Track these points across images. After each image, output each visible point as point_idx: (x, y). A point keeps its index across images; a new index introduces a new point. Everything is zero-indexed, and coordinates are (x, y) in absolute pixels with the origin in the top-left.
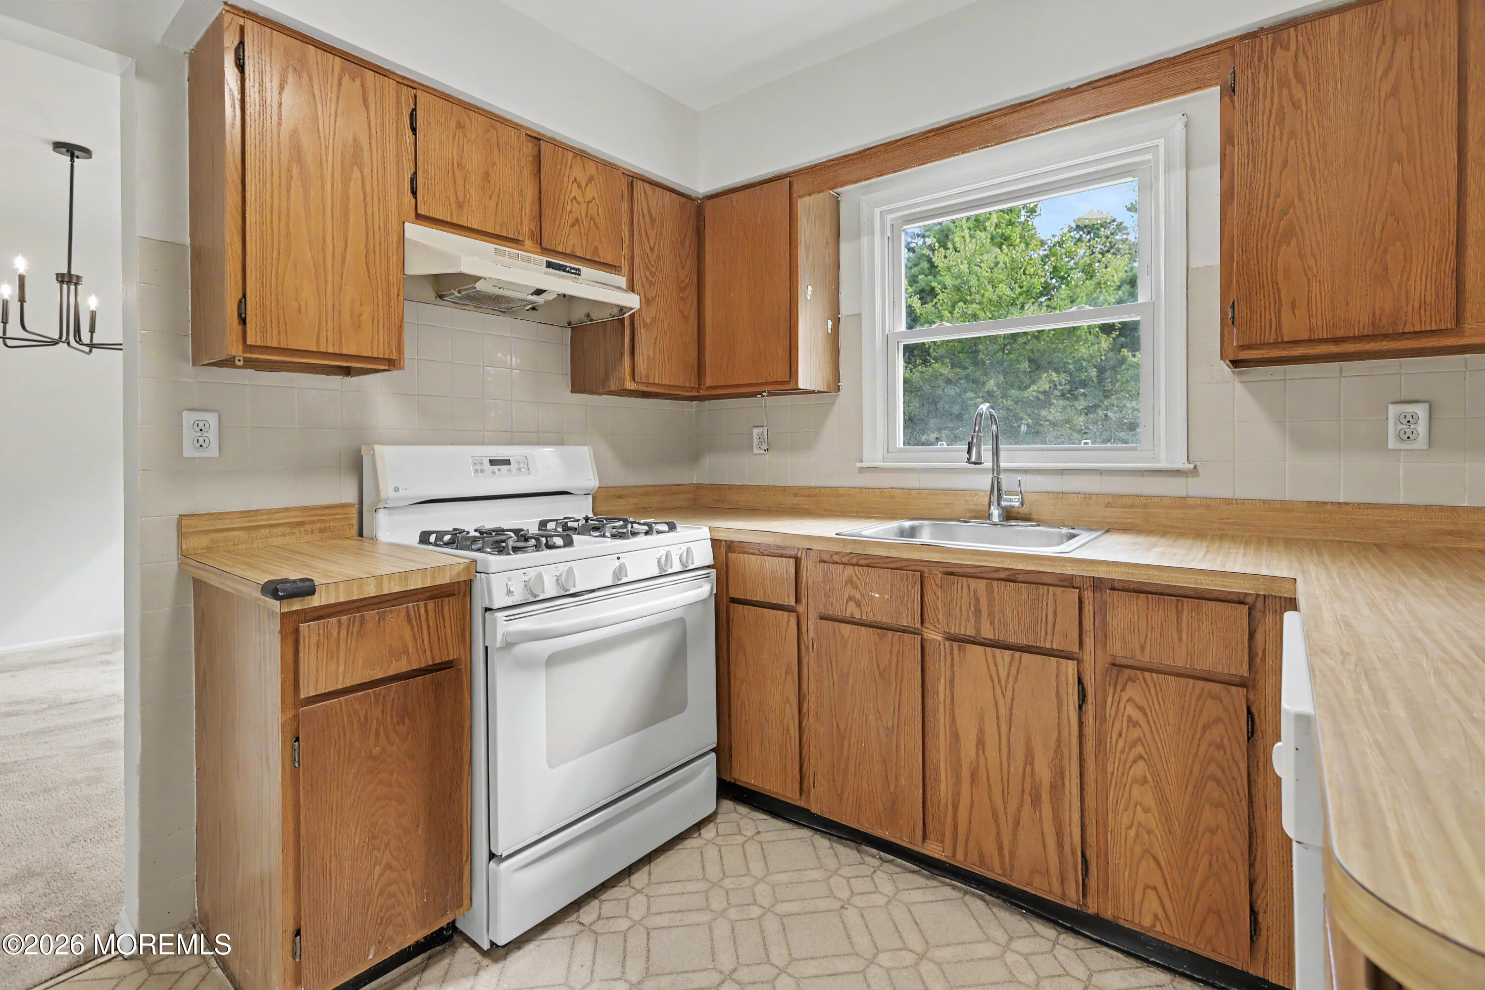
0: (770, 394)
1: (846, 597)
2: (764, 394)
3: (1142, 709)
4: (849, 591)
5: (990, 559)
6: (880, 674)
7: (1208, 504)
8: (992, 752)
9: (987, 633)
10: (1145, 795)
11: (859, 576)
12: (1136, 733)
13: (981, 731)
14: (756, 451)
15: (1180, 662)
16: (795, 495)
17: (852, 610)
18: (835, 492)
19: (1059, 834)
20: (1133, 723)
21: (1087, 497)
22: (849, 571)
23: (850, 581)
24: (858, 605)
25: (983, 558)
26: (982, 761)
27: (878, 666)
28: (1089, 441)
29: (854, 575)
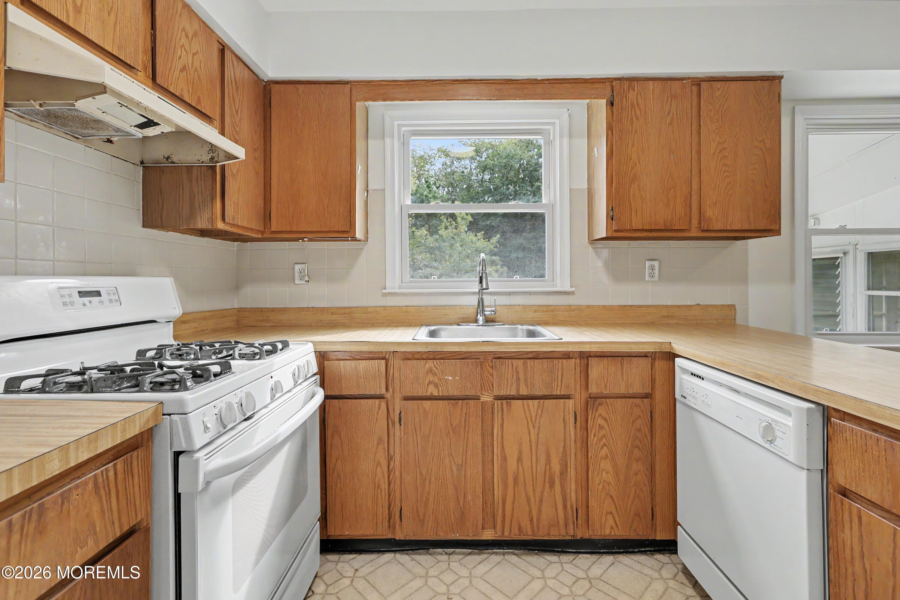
0: (310, 240)
1: (427, 382)
3: (606, 419)
4: (431, 378)
5: (525, 346)
6: (453, 430)
7: (579, 308)
8: (526, 463)
9: (524, 391)
10: (606, 465)
11: (437, 366)
12: (603, 432)
13: (520, 452)
14: (297, 281)
15: (622, 390)
16: (333, 313)
17: (432, 391)
18: (365, 309)
19: (565, 500)
20: (601, 427)
21: (525, 307)
22: (430, 364)
23: (430, 370)
24: (436, 386)
25: (523, 346)
26: (521, 469)
27: (451, 425)
28: (518, 276)
29: (433, 366)
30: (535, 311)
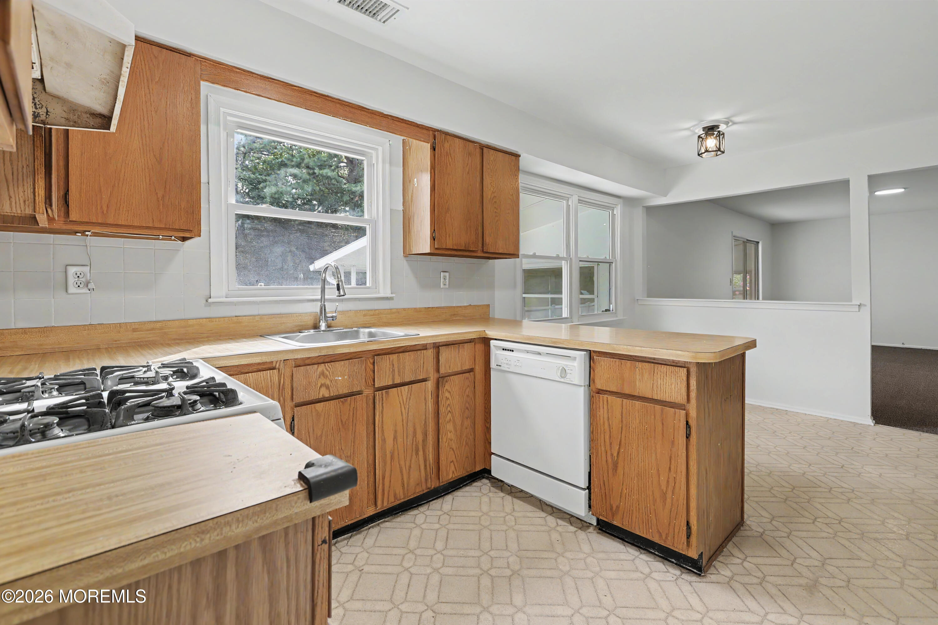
0: (95, 234)
1: (319, 385)
2: (87, 233)
3: (449, 392)
4: (322, 381)
6: (343, 425)
7: (398, 311)
8: (400, 440)
9: (398, 381)
10: (450, 427)
11: (328, 369)
12: (448, 402)
13: (396, 432)
14: (72, 289)
17: (324, 393)
18: (184, 323)
19: (425, 461)
20: (447, 399)
21: (356, 312)
22: (322, 367)
23: (323, 374)
24: (328, 388)
26: (396, 447)
27: (342, 421)
29: (325, 369)
30: (365, 315)
